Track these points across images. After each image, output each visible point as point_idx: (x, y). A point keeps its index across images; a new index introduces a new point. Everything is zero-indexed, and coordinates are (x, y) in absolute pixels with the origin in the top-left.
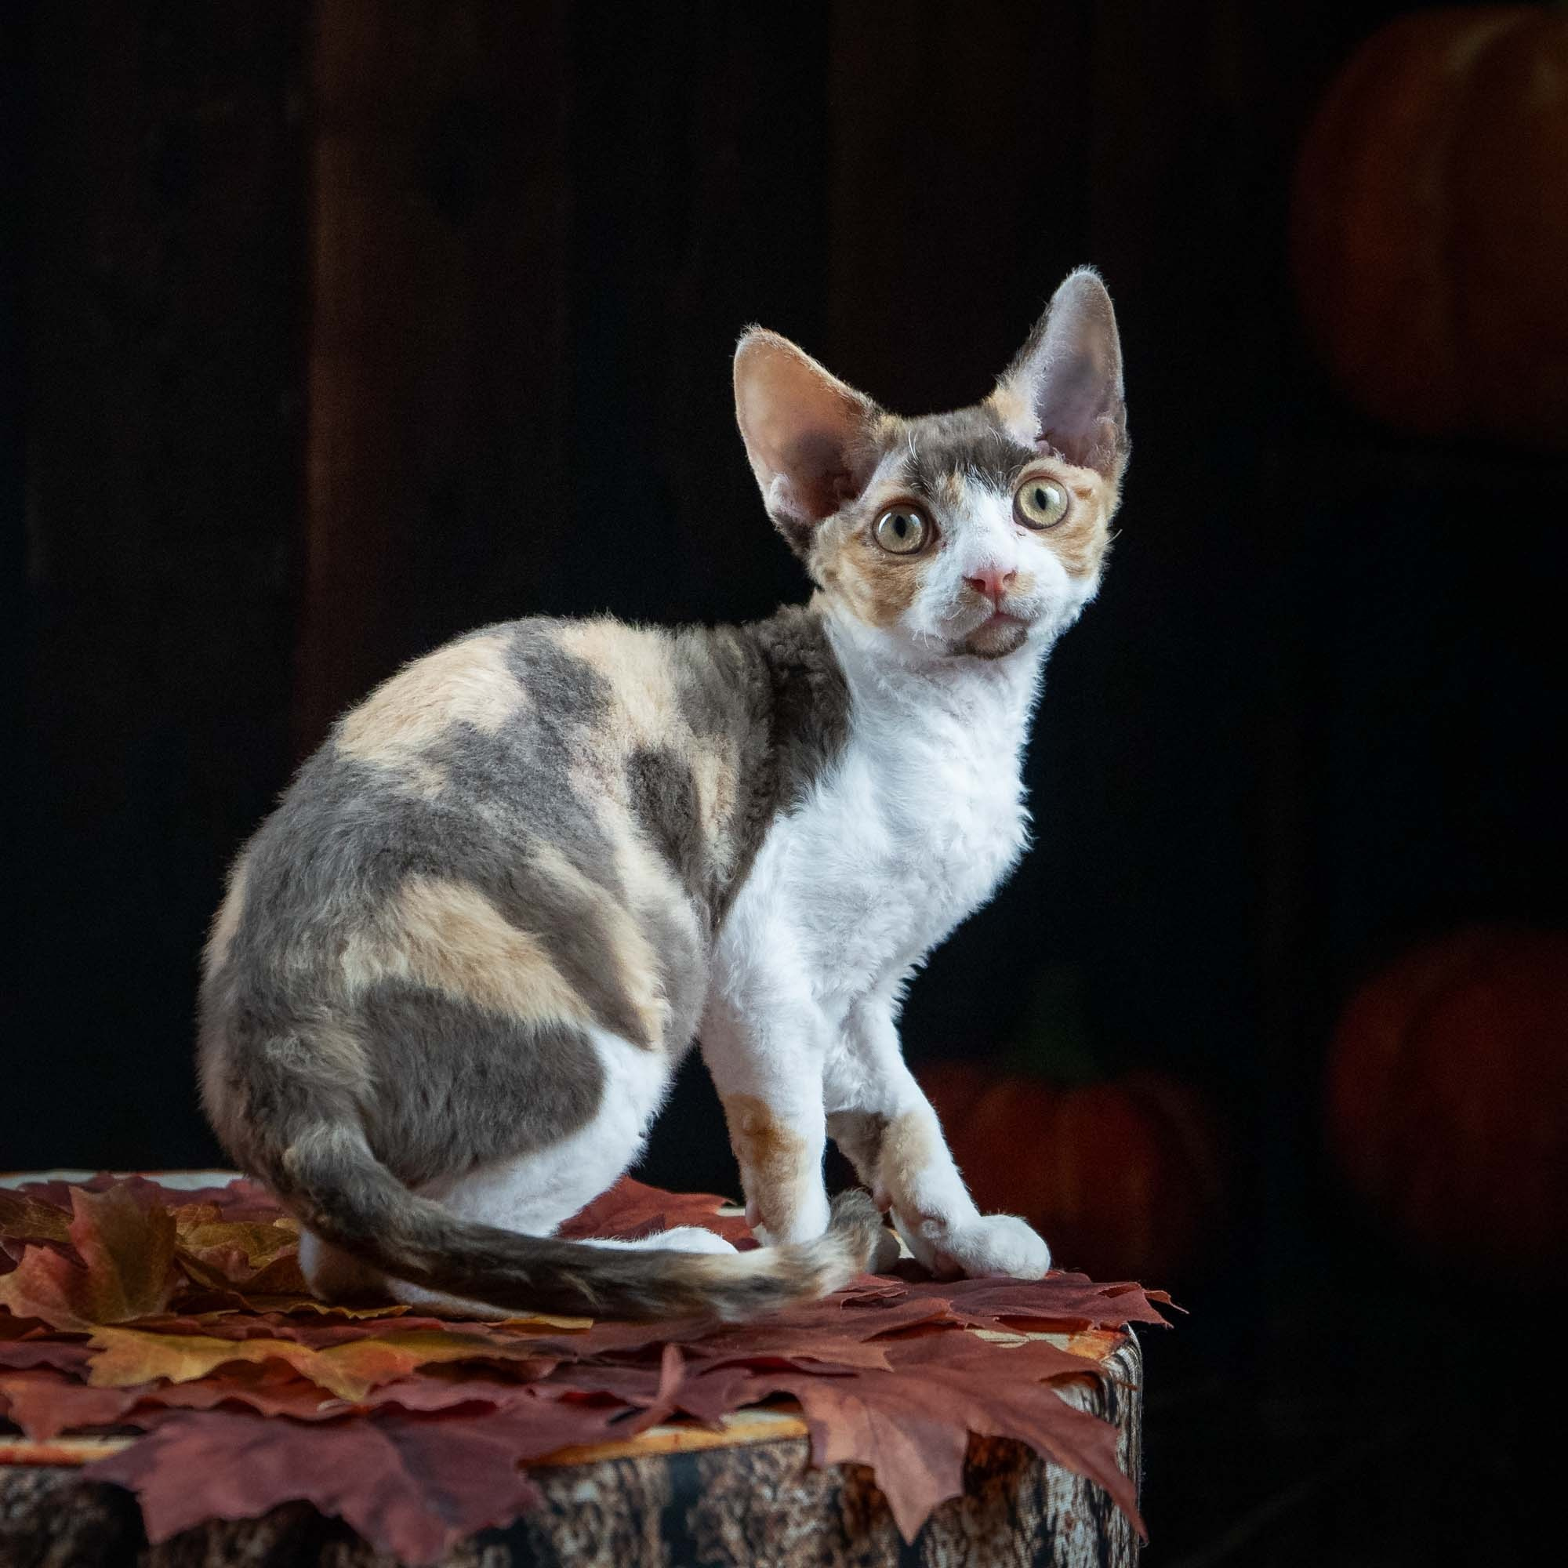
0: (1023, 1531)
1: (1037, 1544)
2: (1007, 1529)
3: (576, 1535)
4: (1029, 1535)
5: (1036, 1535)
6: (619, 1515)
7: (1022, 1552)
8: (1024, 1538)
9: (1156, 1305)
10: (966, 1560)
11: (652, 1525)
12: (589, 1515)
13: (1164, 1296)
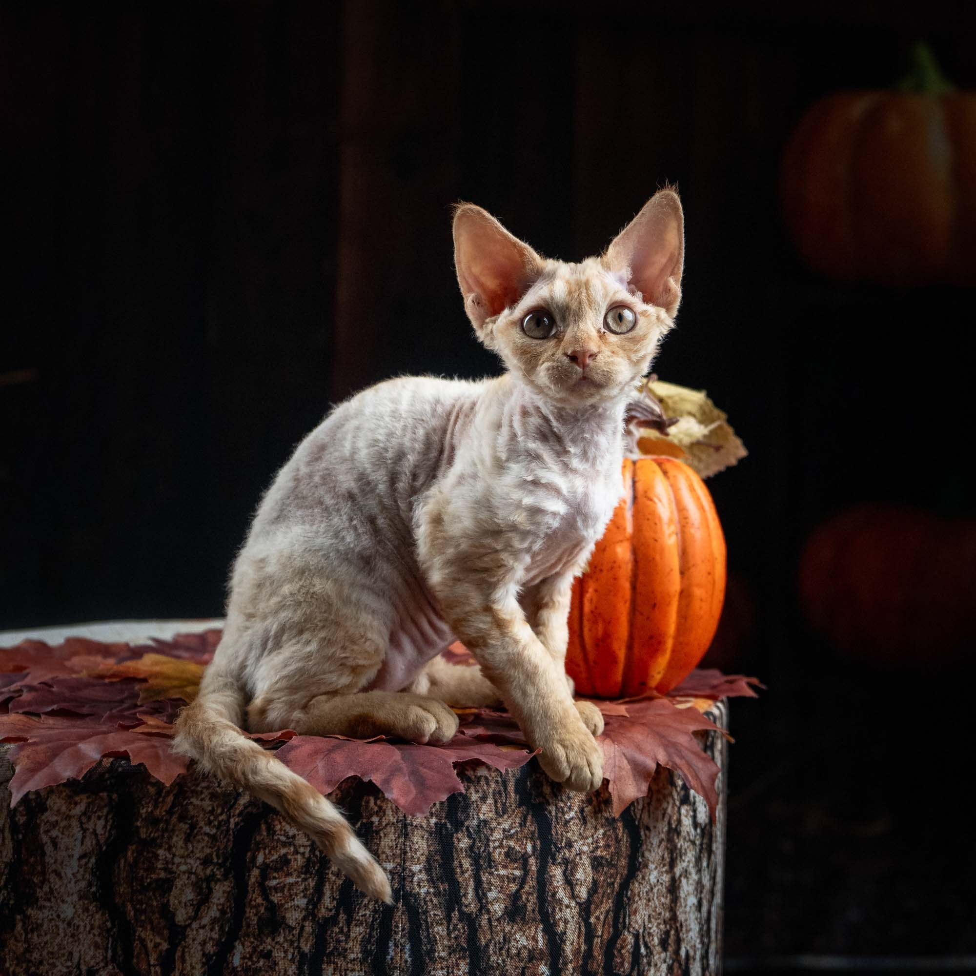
0: (676, 787)
1: (682, 793)
2: (670, 787)
3: (477, 792)
4: (679, 789)
5: (682, 789)
6: (496, 782)
7: (676, 797)
8: (676, 790)
9: (751, 686)
10: (651, 801)
11: (511, 786)
12: (483, 782)
13: (755, 681)
